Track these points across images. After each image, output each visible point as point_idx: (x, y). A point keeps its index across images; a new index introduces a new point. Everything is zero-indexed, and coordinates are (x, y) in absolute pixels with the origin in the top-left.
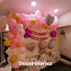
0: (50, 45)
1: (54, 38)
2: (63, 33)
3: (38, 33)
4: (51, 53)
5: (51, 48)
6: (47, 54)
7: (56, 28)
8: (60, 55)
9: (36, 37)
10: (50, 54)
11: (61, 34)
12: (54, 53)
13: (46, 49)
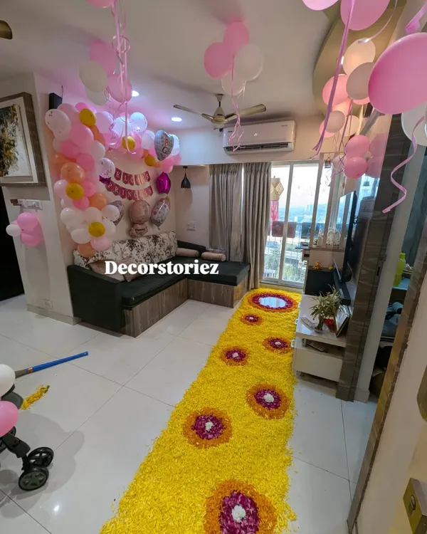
0: (155, 213)
1: (165, 196)
2: (186, 184)
3: (125, 174)
4: (158, 237)
5: (158, 223)
6: (148, 237)
7: (171, 168)
8: (176, 242)
9: (118, 186)
10: (155, 238)
11: (183, 186)
12: (163, 236)
13: (147, 224)
